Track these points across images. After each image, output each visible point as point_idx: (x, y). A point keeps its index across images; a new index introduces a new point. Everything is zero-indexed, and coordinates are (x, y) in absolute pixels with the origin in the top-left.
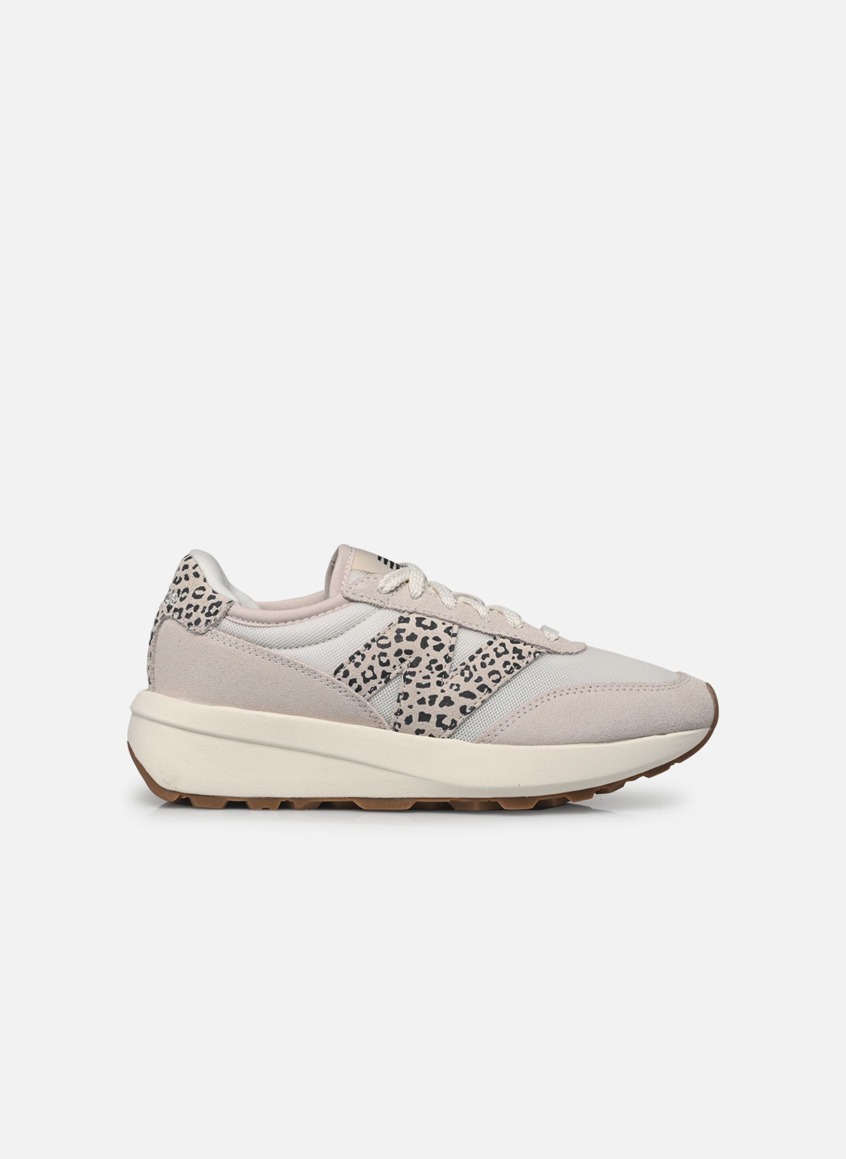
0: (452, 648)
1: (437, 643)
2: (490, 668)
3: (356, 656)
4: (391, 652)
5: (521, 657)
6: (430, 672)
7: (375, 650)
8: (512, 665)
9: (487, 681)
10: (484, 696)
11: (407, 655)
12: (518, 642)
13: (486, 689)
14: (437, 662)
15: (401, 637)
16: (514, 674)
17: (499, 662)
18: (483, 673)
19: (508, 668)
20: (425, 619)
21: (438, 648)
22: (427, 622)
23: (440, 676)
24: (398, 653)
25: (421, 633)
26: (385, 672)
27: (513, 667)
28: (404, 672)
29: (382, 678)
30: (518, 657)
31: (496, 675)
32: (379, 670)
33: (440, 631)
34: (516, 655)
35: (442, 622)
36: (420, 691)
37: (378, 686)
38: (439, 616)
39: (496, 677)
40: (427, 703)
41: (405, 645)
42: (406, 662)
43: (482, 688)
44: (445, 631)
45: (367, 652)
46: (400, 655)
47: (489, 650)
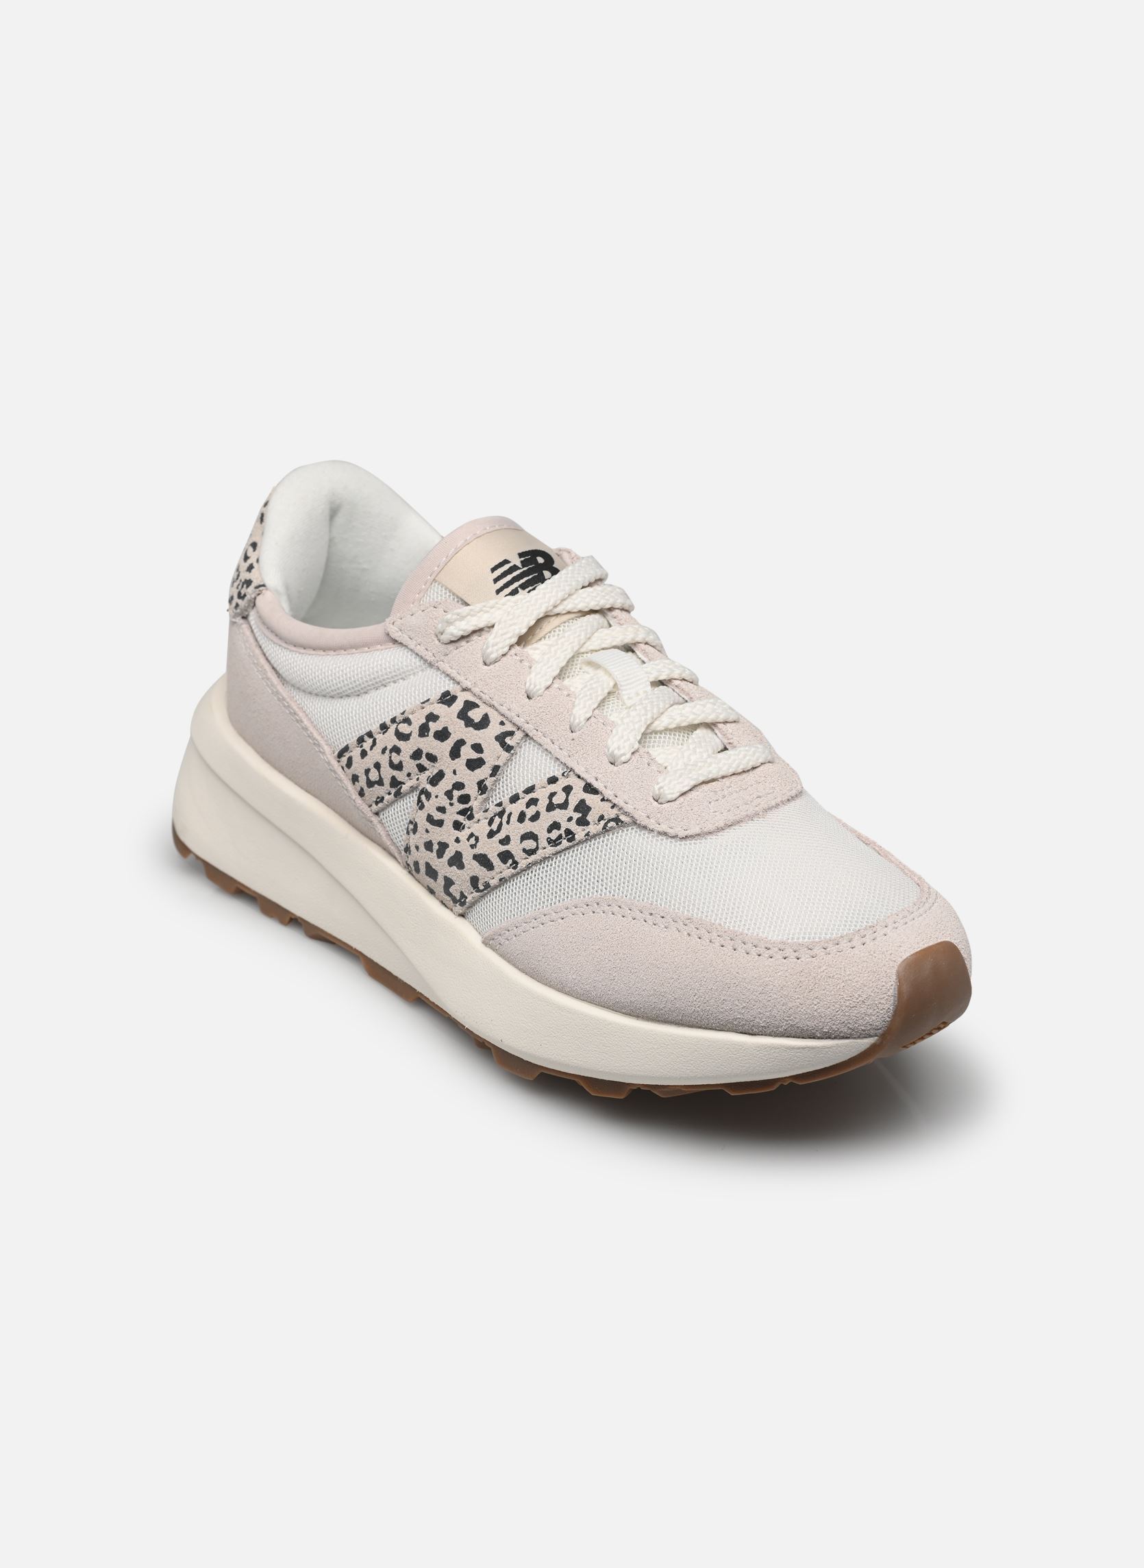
0: (495, 770)
1: (475, 755)
2: (528, 826)
3: (366, 738)
4: (407, 748)
5: (582, 822)
6: (449, 801)
7: (389, 739)
8: (562, 831)
9: (515, 847)
10: (505, 870)
11: (429, 762)
12: (595, 791)
13: (510, 861)
14: (463, 788)
15: (428, 730)
16: (559, 848)
17: (547, 819)
18: (515, 830)
19: (554, 835)
20: (478, 706)
21: (473, 765)
22: (475, 715)
23: (462, 813)
24: (417, 755)
25: (459, 730)
26: (396, 780)
27: (564, 836)
28: (420, 788)
29: (391, 787)
30: (578, 819)
31: (531, 841)
32: (387, 773)
33: (487, 737)
34: (577, 816)
35: (501, 719)
36: (429, 829)
37: (387, 797)
38: (500, 708)
39: (530, 844)
40: (435, 851)
41: (429, 744)
42: (426, 772)
43: (505, 856)
44: (497, 738)
45: (379, 737)
46: (419, 759)
47: (542, 795)
